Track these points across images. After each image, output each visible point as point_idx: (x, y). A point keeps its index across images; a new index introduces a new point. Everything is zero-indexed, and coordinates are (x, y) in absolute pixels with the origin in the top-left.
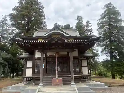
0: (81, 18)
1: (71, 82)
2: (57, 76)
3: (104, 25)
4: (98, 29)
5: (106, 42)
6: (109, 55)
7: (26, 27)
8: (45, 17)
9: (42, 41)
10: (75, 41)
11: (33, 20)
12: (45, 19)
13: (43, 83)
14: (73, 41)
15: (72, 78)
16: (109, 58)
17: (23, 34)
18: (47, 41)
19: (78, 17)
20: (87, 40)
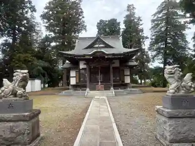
0: (133, 8)
1: (110, 88)
2: (100, 84)
3: (159, 22)
4: (151, 28)
12: (83, 17)
13: (89, 88)
19: (129, 6)
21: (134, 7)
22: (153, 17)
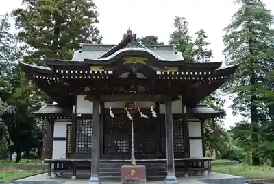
0: (185, 22)
1: (166, 174)
2: (133, 160)
3: (239, 40)
4: (225, 51)
5: (243, 82)
6: (249, 112)
7: (52, 41)
8: (98, 18)
9: (98, 72)
10: (180, 73)
11: (69, 23)
12: (96, 21)
13: (99, 175)
14: (175, 73)
15: (170, 166)
16: (250, 121)
17: (44, 57)
18: (111, 73)
19: (177, 20)
20: (210, 73)
21: (187, 20)
22: (225, 31)
